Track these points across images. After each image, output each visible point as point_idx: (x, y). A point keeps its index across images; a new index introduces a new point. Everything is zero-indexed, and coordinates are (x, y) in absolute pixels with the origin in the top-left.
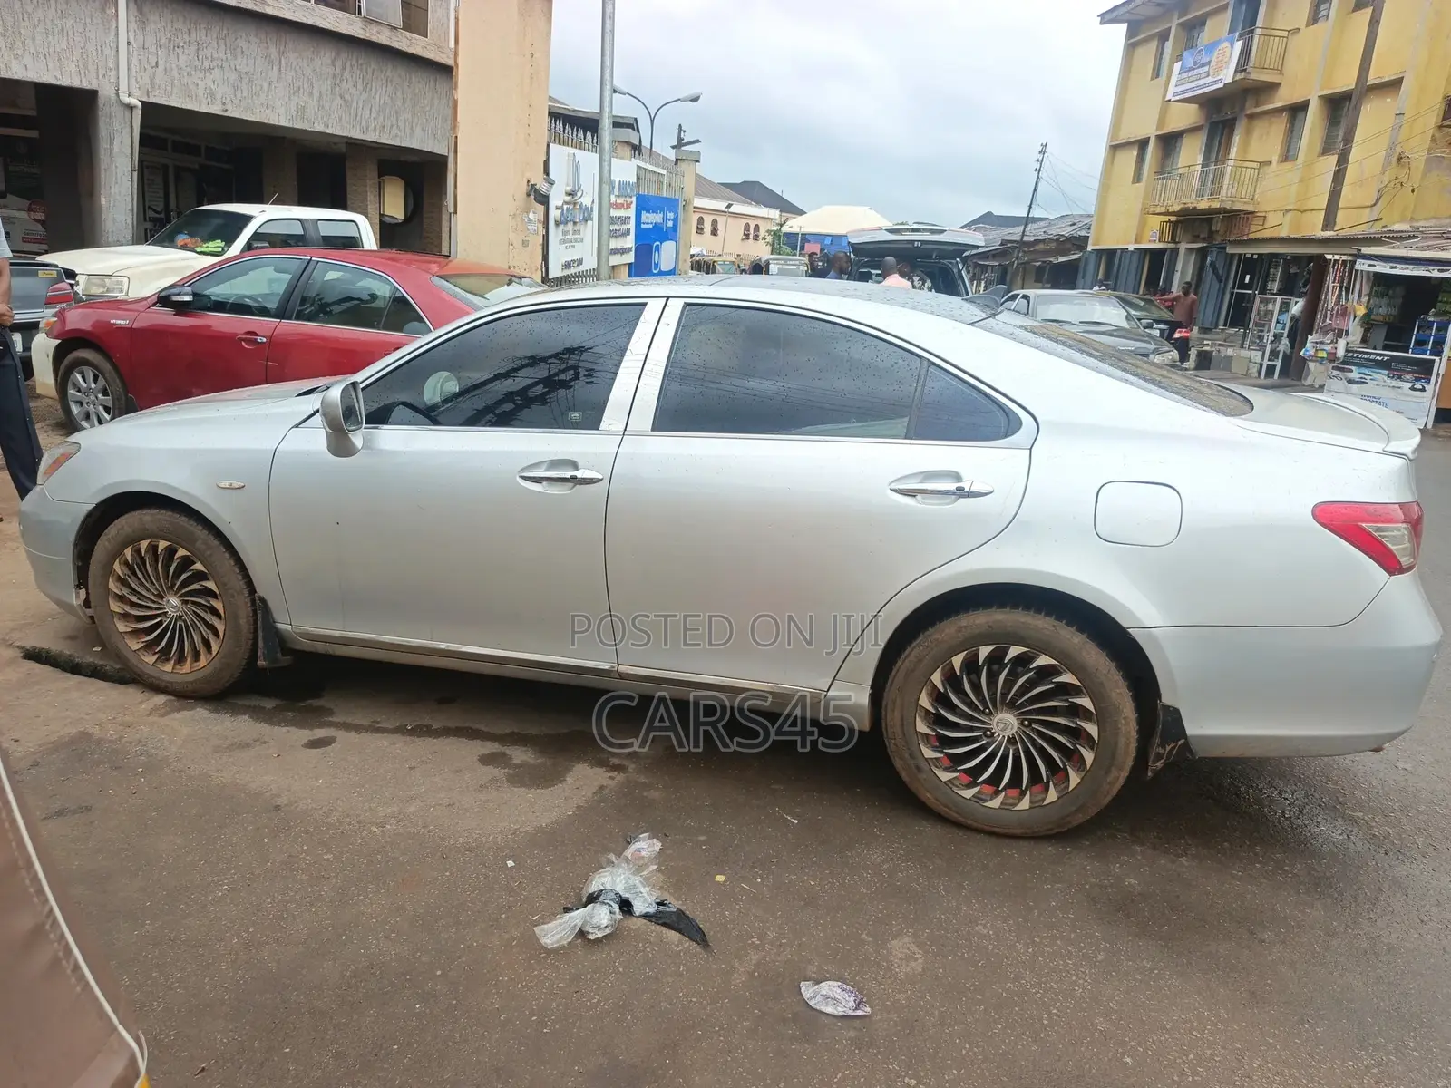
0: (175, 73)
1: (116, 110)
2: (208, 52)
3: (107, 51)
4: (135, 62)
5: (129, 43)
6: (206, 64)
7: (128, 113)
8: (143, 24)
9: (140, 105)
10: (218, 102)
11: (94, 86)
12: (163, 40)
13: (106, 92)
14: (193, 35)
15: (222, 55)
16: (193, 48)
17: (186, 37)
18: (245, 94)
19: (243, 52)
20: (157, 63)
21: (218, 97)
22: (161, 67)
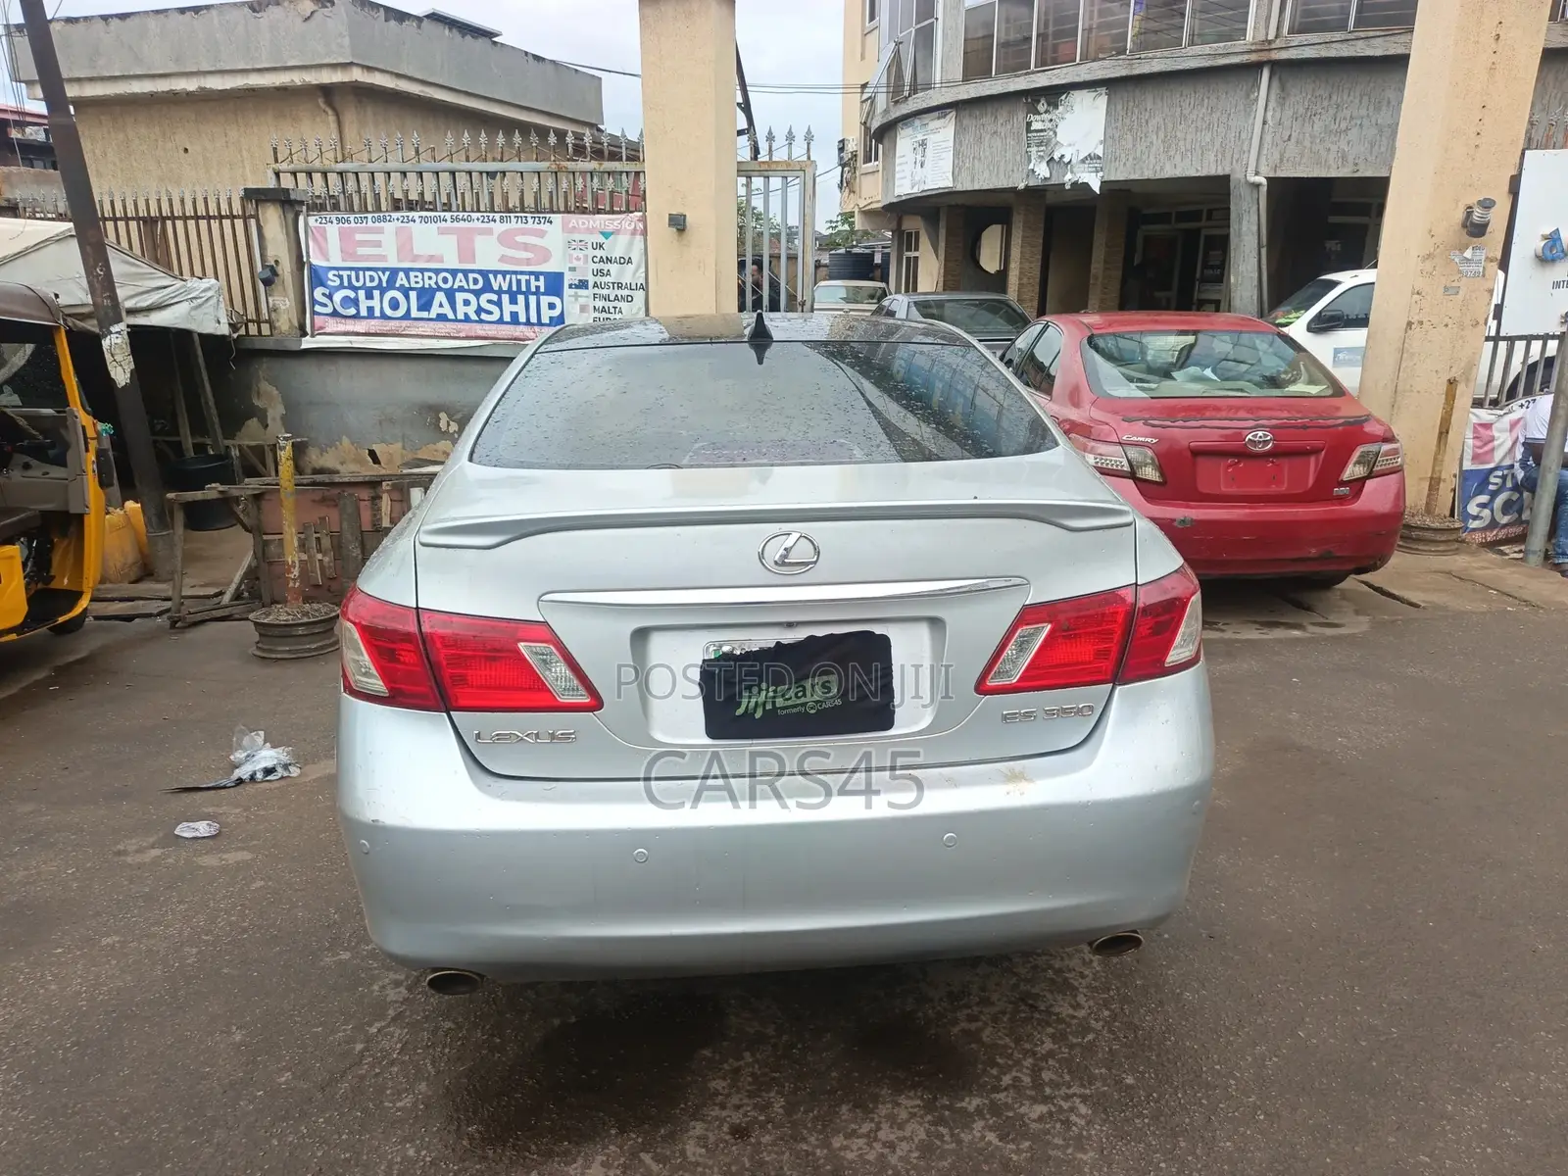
0: (1307, 143)
1: (1245, 192)
2: (1347, 113)
3: (1243, 136)
4: (1268, 138)
5: (1265, 123)
6: (1343, 125)
7: (1255, 192)
8: (1282, 101)
9: (1264, 181)
10: (1351, 164)
11: (1227, 172)
12: (1301, 110)
13: (1237, 176)
14: (1334, 97)
15: (1363, 112)
16: (1332, 112)
17: (1326, 103)
18: (1383, 149)
19: (1389, 102)
20: (1290, 136)
21: (1350, 159)
22: (1293, 140)
